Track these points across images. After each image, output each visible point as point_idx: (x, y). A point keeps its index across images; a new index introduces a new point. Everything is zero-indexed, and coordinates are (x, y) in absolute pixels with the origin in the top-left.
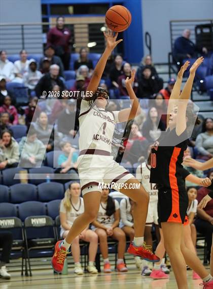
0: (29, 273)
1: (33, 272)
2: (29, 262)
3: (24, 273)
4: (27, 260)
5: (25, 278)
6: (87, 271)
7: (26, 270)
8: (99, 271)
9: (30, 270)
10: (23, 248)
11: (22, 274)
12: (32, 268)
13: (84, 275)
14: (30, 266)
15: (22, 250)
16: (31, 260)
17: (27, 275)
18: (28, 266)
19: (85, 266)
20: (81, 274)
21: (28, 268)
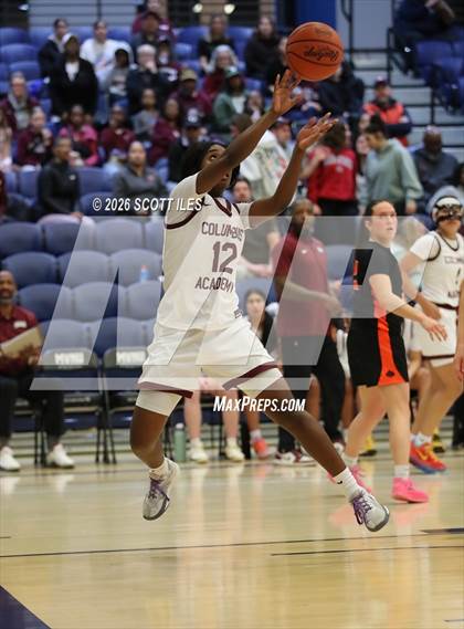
0: (110, 457)
1: (119, 457)
2: (111, 436)
3: (101, 457)
4: (108, 432)
5: (102, 468)
6: (223, 456)
7: (105, 453)
8: (248, 456)
9: (113, 452)
10: (101, 409)
11: (97, 460)
12: (117, 448)
13: (210, 464)
14: (113, 444)
15: (97, 414)
16: (115, 432)
17: (106, 460)
18: (109, 443)
19: (220, 447)
20: (203, 463)
21: (109, 448)
